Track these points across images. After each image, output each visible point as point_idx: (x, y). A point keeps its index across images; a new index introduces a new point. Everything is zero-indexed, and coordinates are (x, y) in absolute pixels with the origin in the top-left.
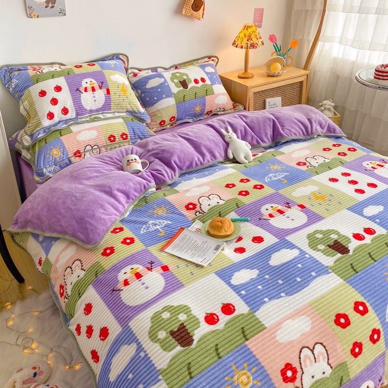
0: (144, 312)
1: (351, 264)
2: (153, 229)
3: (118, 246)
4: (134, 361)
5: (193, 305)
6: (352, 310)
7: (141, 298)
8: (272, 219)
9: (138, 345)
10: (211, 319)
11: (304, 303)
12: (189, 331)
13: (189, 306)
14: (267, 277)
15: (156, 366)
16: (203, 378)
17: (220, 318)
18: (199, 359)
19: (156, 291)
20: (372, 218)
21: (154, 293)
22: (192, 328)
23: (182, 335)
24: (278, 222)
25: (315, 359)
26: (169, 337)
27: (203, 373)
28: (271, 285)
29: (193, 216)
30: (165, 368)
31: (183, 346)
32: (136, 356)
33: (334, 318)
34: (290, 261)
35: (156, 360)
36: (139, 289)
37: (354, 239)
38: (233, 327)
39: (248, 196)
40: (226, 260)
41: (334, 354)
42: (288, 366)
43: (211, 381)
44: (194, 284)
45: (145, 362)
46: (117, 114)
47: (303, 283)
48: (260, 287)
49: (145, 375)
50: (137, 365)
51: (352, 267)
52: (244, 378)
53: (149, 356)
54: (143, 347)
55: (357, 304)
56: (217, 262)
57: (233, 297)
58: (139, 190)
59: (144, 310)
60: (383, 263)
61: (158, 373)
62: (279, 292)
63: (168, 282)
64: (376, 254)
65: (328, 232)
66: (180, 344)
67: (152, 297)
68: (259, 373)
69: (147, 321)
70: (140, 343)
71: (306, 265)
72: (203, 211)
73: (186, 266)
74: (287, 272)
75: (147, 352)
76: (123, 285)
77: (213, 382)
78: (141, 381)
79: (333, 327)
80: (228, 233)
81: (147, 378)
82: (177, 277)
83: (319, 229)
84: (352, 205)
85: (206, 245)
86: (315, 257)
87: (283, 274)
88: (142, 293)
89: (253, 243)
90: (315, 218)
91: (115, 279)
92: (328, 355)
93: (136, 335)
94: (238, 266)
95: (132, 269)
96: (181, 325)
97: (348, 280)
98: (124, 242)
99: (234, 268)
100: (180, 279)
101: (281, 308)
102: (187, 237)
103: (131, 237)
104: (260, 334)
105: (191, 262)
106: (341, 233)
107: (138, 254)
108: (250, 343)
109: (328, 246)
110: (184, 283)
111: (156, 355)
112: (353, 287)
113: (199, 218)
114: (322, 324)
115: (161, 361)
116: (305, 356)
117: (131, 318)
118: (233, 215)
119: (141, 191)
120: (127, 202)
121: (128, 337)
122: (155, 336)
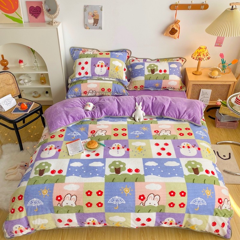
2: (72, 135)
3: (56, 136)
4: (28, 173)
6: (96, 192)
7: (44, 156)
8: (112, 149)
10: (53, 172)
12: (44, 172)
14: (83, 168)
17: (56, 173)
18: (40, 181)
20: (146, 167)
24: (112, 152)
26: (38, 171)
27: (37, 185)
28: (81, 171)
31: (39, 175)
33: (87, 191)
36: (46, 153)
38: (56, 177)
39: (116, 137)
40: (78, 157)
41: (79, 201)
42: (60, 196)
44: (61, 159)
46: (111, 79)
48: (76, 170)
51: (114, 179)
52: (45, 192)
53: (31, 173)
54: (32, 170)
56: (75, 156)
57: (65, 169)
59: (41, 160)
61: (29, 179)
62: (80, 174)
63: (55, 155)
65: (122, 163)
68: (50, 193)
69: (39, 163)
71: (99, 171)
72: (95, 136)
73: (65, 153)
76: (45, 150)
79: (84, 193)
84: (147, 158)
87: (89, 170)
89: (95, 155)
90: (126, 156)
91: (46, 147)
92: (76, 200)
95: (52, 146)
96: (44, 169)
98: (59, 136)
99: (77, 160)
101: (75, 179)
103: (63, 135)
104: (61, 183)
108: (56, 184)
109: (116, 168)
112: (105, 186)
113: (91, 138)
114: (82, 191)
115: (32, 176)
116: (68, 196)
122: (36, 168)
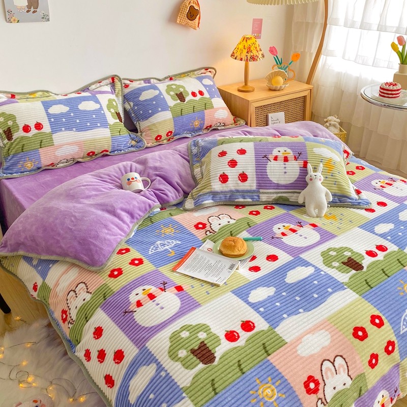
0: (162, 332)
1: (366, 280)
2: (162, 250)
3: (126, 268)
4: (154, 381)
5: (212, 323)
6: (369, 322)
7: (157, 318)
8: (284, 237)
9: (157, 365)
10: (231, 336)
11: (322, 318)
12: (210, 348)
13: (208, 325)
14: (284, 294)
15: (178, 384)
16: (228, 393)
17: (240, 335)
18: (223, 375)
19: (172, 311)
20: (383, 236)
21: (170, 313)
22: (213, 346)
23: (203, 353)
24: (291, 240)
25: (336, 371)
26: (190, 355)
27: (228, 388)
28: (289, 301)
29: (203, 235)
30: (189, 385)
31: (205, 364)
32: (156, 376)
33: (352, 331)
34: (306, 278)
35: (179, 378)
36: (153, 309)
37: (367, 256)
38: (254, 343)
39: (259, 215)
40: (242, 279)
41: (353, 366)
42: (311, 379)
43: (236, 395)
44: (212, 303)
45: (166, 382)
47: (320, 299)
48: (278, 304)
49: (167, 394)
50: (158, 385)
51: (367, 283)
52: (269, 391)
53: (171, 375)
54: (163, 366)
55: (373, 318)
56: (233, 280)
57: (251, 315)
58: (144, 209)
59: (161, 330)
60: (395, 278)
61: (182, 391)
62: (297, 308)
63: (184, 301)
64: (389, 270)
65: (341, 249)
66: (202, 361)
67: (169, 317)
68: (283, 386)
69: (165, 340)
70: (160, 362)
71: (322, 282)
72: (213, 231)
73: (201, 286)
74: (303, 289)
75: (168, 372)
76: (136, 306)
77: (239, 397)
78: (164, 400)
79: (352, 340)
80: (242, 252)
81: (170, 397)
82: (193, 297)
83: (332, 247)
84: (364, 223)
85: (220, 264)
86: (330, 274)
87: (300, 291)
88: (158, 313)
89: (267, 261)
90: (328, 236)
91: (127, 301)
92: (348, 367)
93: (155, 355)
94: (254, 284)
95: (144, 290)
96: (201, 343)
97: (363, 295)
98: (132, 263)
99: (250, 286)
100: (195, 299)
101: (300, 323)
102: (199, 257)
103: (139, 257)
104: (281, 349)
105: (206, 282)
106: (354, 251)
107: (149, 275)
108: (272, 358)
109: (342, 263)
110: (200, 303)
111: (178, 373)
112: (369, 302)
113: (210, 237)
114: (341, 338)
115: (184, 378)
116: (326, 368)
117: (147, 339)
118: (245, 234)
119: (146, 210)
120: (131, 222)
121: (146, 357)
122: (175, 355)
